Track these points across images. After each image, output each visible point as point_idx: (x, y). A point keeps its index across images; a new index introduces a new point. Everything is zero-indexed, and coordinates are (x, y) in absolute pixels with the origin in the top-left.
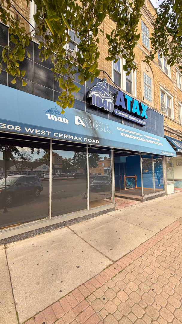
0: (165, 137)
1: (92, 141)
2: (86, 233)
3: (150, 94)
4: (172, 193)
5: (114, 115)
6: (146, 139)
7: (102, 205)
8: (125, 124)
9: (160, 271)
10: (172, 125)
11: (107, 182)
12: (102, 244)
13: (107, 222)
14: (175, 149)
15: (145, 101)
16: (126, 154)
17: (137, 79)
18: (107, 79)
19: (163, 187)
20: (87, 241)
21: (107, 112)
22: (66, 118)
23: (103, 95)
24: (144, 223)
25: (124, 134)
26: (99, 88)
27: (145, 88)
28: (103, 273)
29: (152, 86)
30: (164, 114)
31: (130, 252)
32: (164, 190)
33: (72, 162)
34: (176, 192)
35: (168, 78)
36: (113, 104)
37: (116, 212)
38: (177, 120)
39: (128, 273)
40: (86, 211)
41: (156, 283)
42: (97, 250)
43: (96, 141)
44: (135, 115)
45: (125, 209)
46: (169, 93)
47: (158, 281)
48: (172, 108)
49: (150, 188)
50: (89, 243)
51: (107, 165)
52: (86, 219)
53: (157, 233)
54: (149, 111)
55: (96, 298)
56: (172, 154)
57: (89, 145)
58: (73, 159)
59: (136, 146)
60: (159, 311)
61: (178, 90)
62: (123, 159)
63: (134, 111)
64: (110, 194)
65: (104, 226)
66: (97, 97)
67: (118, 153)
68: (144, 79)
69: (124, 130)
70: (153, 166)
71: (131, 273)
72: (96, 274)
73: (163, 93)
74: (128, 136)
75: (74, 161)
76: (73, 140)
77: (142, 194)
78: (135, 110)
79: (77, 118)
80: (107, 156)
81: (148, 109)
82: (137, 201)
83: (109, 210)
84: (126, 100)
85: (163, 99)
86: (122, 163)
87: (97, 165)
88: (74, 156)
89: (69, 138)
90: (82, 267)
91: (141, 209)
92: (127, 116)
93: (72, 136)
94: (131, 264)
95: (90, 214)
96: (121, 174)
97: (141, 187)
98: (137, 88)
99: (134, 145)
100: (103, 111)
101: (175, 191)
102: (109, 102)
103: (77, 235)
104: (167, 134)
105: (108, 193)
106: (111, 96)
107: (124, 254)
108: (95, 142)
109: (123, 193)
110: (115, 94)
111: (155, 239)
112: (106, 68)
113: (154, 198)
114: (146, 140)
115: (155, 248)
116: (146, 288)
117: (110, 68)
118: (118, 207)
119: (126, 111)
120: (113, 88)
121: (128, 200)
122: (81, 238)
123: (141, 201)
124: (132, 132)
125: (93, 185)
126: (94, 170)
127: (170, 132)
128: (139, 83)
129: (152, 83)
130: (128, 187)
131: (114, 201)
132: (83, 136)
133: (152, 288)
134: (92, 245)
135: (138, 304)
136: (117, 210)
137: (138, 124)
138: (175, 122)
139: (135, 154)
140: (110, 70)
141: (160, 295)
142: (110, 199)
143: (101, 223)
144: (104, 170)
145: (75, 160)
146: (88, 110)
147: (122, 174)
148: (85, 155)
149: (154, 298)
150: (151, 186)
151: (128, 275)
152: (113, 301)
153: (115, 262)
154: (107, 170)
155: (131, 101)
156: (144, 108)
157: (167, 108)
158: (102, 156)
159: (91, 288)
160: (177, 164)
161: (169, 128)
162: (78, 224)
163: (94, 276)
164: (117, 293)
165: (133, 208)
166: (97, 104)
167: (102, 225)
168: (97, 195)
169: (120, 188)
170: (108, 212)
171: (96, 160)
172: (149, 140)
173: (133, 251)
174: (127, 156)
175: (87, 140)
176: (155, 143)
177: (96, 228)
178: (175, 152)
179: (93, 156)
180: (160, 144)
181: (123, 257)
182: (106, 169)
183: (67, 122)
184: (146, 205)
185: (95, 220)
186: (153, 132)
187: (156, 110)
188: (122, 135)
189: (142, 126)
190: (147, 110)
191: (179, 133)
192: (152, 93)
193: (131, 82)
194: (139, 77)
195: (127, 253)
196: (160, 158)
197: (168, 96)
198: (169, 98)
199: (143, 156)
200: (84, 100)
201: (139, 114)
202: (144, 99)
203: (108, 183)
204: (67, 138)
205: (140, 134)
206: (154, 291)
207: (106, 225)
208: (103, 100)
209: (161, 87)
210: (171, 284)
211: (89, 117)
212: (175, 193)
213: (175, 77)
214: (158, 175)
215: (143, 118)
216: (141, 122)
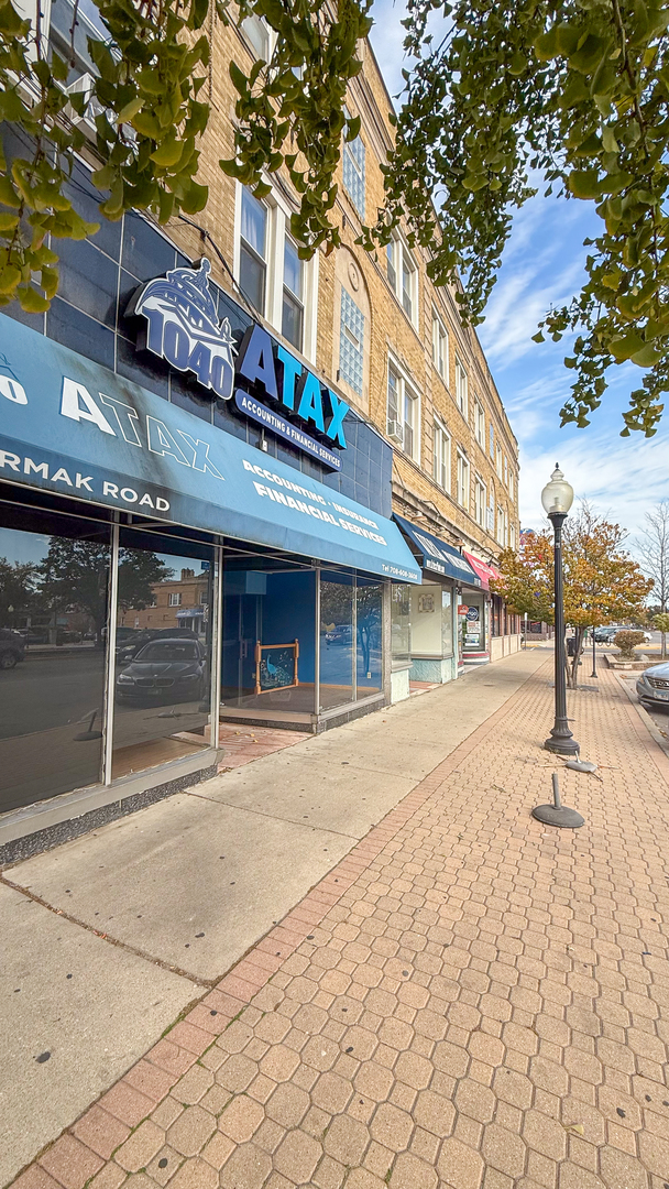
0: (394, 518)
1: (139, 500)
2: (90, 886)
3: (358, 368)
4: (404, 698)
5: (234, 410)
6: (338, 516)
7: (167, 759)
8: (269, 452)
9: (370, 975)
10: (414, 484)
11: (188, 666)
12: (161, 922)
13: (184, 825)
14: (421, 561)
15: (342, 386)
16: (267, 564)
17: (320, 305)
18: (212, 265)
19: (378, 677)
20: (92, 922)
21: (207, 396)
22: (17, 380)
23: (193, 320)
24: (322, 809)
25: (268, 489)
26: (179, 289)
27: (343, 342)
28: (164, 1046)
29: (366, 343)
30: (393, 443)
31: (273, 928)
32: (381, 690)
33: (36, 580)
34: (414, 694)
35: (410, 332)
36: (233, 370)
37: (223, 780)
38: (428, 468)
39: (265, 1013)
40: (93, 790)
41: (359, 1022)
42: (139, 953)
43: (159, 499)
44: (309, 428)
45: (257, 768)
46: (412, 380)
47: (365, 1011)
48: (417, 428)
49: (340, 686)
50: (100, 929)
51: (192, 601)
52: (91, 827)
53: (360, 840)
54: (352, 426)
55: (129, 1174)
56: (411, 576)
57: (123, 517)
58: (41, 570)
59: (306, 537)
60: (368, 1126)
61: (435, 376)
62: (255, 583)
63: (305, 412)
64: (201, 710)
65: (171, 843)
66: (170, 324)
67: (241, 557)
68: (342, 310)
69: (266, 473)
70: (355, 612)
71: (275, 1010)
72: (132, 1060)
73: (395, 374)
74: (280, 498)
75: (47, 579)
76: (48, 484)
77: (314, 706)
78: (310, 410)
79: (72, 389)
80: (196, 566)
81: (351, 419)
82: (298, 733)
83: (195, 778)
84: (279, 365)
85: (393, 394)
86: (252, 598)
87: (151, 599)
88: (47, 556)
89: (27, 471)
90: (62, 1054)
91: (310, 761)
92: (279, 425)
93: (44, 467)
94: (275, 974)
95: (114, 801)
96: (244, 638)
97: (314, 681)
98: (319, 334)
99: (300, 533)
100: (190, 387)
101: (411, 692)
102: (217, 359)
103: (44, 904)
104: (398, 511)
105: (193, 708)
106: (227, 335)
107: (250, 943)
108: (150, 503)
109: (250, 707)
110: (243, 334)
111: (355, 860)
112: (210, 220)
113: (352, 719)
114: (337, 521)
115: (355, 893)
116: (324, 1054)
117: (228, 229)
118: (229, 760)
119: (277, 407)
120: (235, 307)
121: (268, 731)
122: (65, 916)
123: (311, 731)
124: (296, 488)
125: (132, 681)
126: (137, 619)
127: (408, 504)
128: (326, 321)
129: (366, 331)
130: (267, 685)
131: (214, 740)
132: (100, 475)
133: (345, 1046)
134: (117, 938)
135: (298, 1127)
136: (224, 772)
137: (315, 462)
138: (424, 476)
139: (299, 567)
140: (228, 235)
141: (370, 1064)
142: (200, 731)
143: (162, 834)
144: (179, 619)
145: (49, 573)
146: (126, 368)
147: (250, 635)
148: (100, 556)
149: (352, 1081)
150: (346, 679)
151: (265, 1024)
152: (202, 1159)
153: (214, 984)
154: (191, 618)
155: (297, 375)
156: (339, 412)
157: (403, 426)
158: (175, 565)
159: (106, 1135)
160: (421, 608)
161: (405, 490)
162: (54, 851)
163: (121, 1073)
164: (217, 1116)
165: (283, 760)
166: (170, 351)
167: (162, 843)
168: (146, 720)
169: (240, 686)
170: (193, 784)
171: (149, 581)
172: (349, 524)
173: (281, 921)
174: (271, 573)
175: (118, 494)
176: (365, 532)
177: (136, 857)
178: (419, 569)
179: (136, 562)
180: (380, 539)
181: (247, 953)
182: (188, 614)
183: (22, 398)
184: (326, 744)
185: (132, 825)
186: (358, 497)
187: (372, 424)
188: (261, 493)
189: (328, 469)
190: (345, 420)
191: (431, 511)
192: (365, 365)
193: (301, 309)
194: (327, 298)
195: (260, 935)
196: (377, 584)
197: (408, 388)
198: (410, 395)
199: (326, 577)
200: (109, 319)
201: (320, 426)
202: (338, 379)
203: (192, 670)
204: (16, 469)
205: (320, 498)
206: (352, 1053)
207: (180, 837)
208: (193, 343)
209: (390, 355)
210: (403, 1009)
211: (131, 400)
212: (411, 697)
213: (431, 333)
214: (365, 641)
215: (332, 444)
216: (324, 454)
